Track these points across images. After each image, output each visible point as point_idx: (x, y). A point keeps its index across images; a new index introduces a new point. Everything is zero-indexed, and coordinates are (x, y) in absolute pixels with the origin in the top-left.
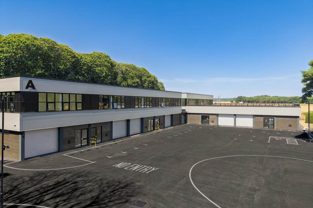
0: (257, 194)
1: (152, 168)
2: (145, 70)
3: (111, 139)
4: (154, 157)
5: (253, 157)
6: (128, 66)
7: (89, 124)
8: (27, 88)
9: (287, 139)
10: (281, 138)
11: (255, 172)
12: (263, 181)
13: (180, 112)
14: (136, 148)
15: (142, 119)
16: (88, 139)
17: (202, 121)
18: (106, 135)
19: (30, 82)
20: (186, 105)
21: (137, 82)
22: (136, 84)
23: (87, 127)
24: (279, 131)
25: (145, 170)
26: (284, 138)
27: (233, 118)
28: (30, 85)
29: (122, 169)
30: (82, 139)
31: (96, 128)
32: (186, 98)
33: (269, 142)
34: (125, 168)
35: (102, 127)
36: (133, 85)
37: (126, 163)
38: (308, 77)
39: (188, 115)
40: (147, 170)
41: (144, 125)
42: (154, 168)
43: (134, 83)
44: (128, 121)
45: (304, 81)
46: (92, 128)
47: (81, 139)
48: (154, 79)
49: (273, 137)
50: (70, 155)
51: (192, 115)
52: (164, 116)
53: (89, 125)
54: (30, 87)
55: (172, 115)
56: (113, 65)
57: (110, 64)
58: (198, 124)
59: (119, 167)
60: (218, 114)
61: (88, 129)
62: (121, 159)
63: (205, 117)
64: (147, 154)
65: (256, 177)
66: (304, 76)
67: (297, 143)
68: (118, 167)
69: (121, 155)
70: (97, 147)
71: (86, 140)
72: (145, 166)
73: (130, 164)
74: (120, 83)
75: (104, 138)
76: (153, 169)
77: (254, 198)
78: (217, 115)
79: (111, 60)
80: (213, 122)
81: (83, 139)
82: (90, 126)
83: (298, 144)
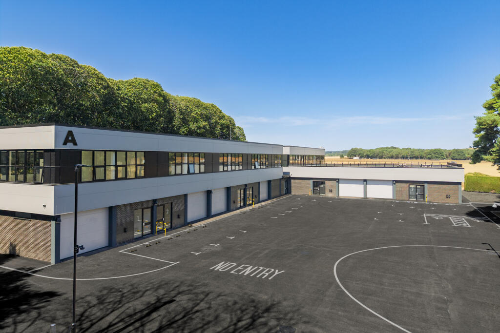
0: (450, 307)
1: (273, 270)
2: (215, 107)
3: (186, 224)
4: (267, 251)
5: (416, 248)
6: (189, 101)
7: (153, 200)
8: (65, 143)
9: (450, 218)
10: (441, 216)
11: (430, 272)
12: (450, 287)
13: (280, 176)
14: (232, 238)
15: (228, 189)
16: (152, 224)
17: (313, 189)
18: (179, 217)
19: (70, 133)
20: (288, 164)
21: (204, 127)
22: (203, 130)
23: (151, 205)
24: (434, 206)
25: (265, 274)
26: (445, 216)
27: (363, 186)
28: (70, 138)
29: (227, 273)
30: (144, 224)
31: (164, 205)
32: (289, 154)
33: (427, 223)
34: (232, 272)
35: (172, 204)
36: (199, 131)
37: (228, 264)
38: (485, 125)
39: (292, 181)
40: (267, 274)
41: (232, 198)
42: (277, 271)
43: (199, 128)
44: (209, 193)
45: (478, 131)
46: (158, 206)
47: (142, 224)
48: (230, 121)
49: (429, 215)
50: (131, 252)
51: (297, 181)
52: (259, 183)
53: (155, 201)
54: (70, 141)
55: (269, 182)
56: (166, 100)
57: (162, 98)
58: (308, 195)
59: (220, 270)
60: (338, 179)
61: (152, 208)
62: (217, 256)
63: (318, 183)
64: (254, 247)
65: (436, 280)
66: (480, 124)
67: (468, 224)
68: (218, 270)
69: (212, 249)
70: (168, 236)
71: (150, 225)
72: (262, 268)
73: (235, 264)
74: (179, 129)
75: (176, 222)
76: (277, 273)
77: (449, 315)
78: (338, 181)
79: (162, 91)
80: (331, 191)
81: (146, 224)
82: (155, 203)
83: (469, 226)
